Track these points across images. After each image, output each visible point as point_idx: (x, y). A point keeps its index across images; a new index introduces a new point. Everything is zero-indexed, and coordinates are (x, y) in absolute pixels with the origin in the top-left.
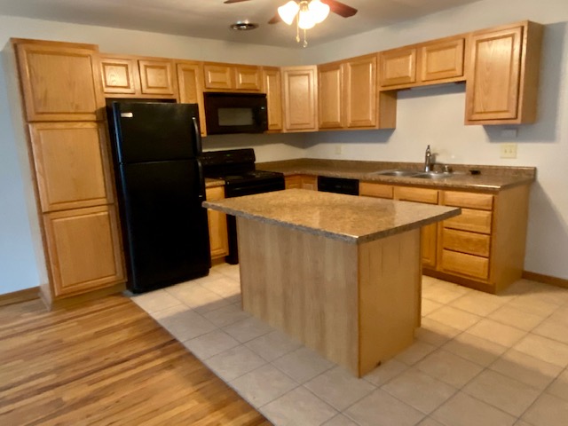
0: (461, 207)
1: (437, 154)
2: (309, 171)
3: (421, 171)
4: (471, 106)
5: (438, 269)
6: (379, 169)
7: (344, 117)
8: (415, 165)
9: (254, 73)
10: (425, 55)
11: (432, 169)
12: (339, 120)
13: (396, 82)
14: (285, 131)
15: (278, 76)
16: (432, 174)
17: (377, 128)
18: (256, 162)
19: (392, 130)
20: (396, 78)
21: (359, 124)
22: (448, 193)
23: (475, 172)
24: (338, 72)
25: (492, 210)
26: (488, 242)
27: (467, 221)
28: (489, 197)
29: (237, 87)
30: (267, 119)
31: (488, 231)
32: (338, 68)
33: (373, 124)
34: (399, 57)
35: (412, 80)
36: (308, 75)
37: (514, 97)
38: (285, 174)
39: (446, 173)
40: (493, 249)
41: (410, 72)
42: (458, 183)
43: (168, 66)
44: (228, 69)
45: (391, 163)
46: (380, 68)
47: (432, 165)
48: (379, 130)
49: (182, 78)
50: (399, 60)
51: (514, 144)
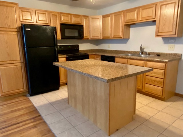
0: (153, 68)
1: (144, 48)
2: (98, 54)
3: (138, 54)
4: (158, 30)
5: (143, 91)
6: (123, 53)
7: (111, 34)
8: (136, 52)
9: (79, 17)
10: (141, 11)
11: (142, 53)
12: (109, 35)
13: (130, 21)
14: (90, 39)
15: (88, 19)
16: (142, 56)
17: (123, 38)
18: (79, 50)
19: (128, 39)
20: (130, 20)
21: (116, 37)
22: (148, 62)
23: (158, 55)
24: (110, 17)
25: (165, 69)
26: (163, 82)
27: (155, 73)
28: (164, 64)
29: (73, 22)
30: (83, 34)
31: (163, 78)
32: (109, 16)
33: (121, 37)
34: (132, 12)
35: (136, 20)
36: (99, 19)
37: (175, 26)
38: (89, 54)
39: (148, 55)
40: (164, 84)
41: (135, 17)
42: (152, 59)
43: (47, 13)
44: (69, 15)
45: (127, 51)
46: (124, 16)
47: (142, 52)
48: (123, 39)
49: (51, 18)
50: (131, 13)
51: (174, 45)
